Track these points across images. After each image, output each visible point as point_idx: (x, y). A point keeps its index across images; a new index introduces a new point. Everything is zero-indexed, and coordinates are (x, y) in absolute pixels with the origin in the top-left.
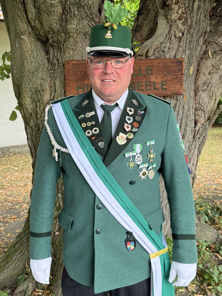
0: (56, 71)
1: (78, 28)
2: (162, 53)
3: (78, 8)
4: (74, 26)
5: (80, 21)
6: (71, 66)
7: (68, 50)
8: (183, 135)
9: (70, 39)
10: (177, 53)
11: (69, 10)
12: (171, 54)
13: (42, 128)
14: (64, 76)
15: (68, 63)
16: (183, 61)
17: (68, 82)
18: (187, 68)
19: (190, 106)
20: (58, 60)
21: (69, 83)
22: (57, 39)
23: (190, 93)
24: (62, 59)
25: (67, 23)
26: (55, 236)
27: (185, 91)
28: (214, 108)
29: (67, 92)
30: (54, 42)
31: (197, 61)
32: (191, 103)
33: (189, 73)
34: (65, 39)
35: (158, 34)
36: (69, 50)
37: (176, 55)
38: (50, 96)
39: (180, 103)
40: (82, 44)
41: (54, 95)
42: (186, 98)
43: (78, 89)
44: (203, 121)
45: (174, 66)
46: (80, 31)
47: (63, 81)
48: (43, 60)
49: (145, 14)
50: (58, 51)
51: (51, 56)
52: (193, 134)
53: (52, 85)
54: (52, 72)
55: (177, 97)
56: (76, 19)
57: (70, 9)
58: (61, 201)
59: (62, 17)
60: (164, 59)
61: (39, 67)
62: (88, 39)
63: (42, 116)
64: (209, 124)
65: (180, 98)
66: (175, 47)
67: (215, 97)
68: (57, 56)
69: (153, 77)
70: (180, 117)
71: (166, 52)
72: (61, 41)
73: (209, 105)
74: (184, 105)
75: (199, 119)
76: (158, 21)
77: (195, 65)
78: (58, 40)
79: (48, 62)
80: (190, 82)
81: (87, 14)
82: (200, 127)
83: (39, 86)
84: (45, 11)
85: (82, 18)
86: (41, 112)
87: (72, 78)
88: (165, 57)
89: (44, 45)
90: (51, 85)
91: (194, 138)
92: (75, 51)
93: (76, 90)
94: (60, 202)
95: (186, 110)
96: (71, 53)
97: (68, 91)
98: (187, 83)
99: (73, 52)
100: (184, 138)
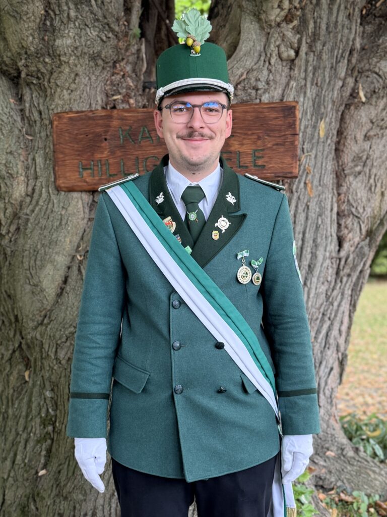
0: (38, 135)
1: (78, 44)
2: (253, 92)
3: (76, 5)
4: (69, 42)
5: (81, 30)
6: (66, 124)
7: (59, 90)
8: (309, 266)
9: (62, 68)
10: (285, 93)
11: (57, 8)
12: (272, 95)
13: (11, 256)
14: (54, 145)
15: (60, 117)
16: (294, 107)
17: (61, 156)
18: (311, 125)
19: (323, 205)
20: (41, 114)
21: (63, 159)
22: (35, 69)
23: (322, 178)
24: (49, 111)
25: (55, 34)
26: (39, 479)
27: (307, 173)
28: (381, 211)
29: (59, 177)
30: (32, 76)
31: (337, 111)
32: (325, 199)
33: (316, 134)
34: (53, 69)
35: (242, 53)
36: (62, 91)
37: (283, 96)
38: (27, 187)
39: (299, 198)
40: (90, 79)
41: (33, 184)
42: (312, 188)
43: (81, 170)
44: (357, 239)
45: (277, 118)
46: (82, 51)
47: (52, 155)
48: (11, 114)
49: (221, 15)
50: (41, 94)
51: (27, 105)
52: (335, 266)
53: (30, 164)
54: (30, 138)
55: (290, 184)
56: (72, 25)
57: (59, 6)
58: (51, 405)
59: (44, 24)
60: (256, 104)
61: (3, 128)
62: (100, 68)
63: (11, 230)
64: (369, 245)
65: (297, 188)
66: (280, 80)
67: (382, 187)
68: (39, 104)
69: (235, 142)
70: (299, 228)
71: (262, 90)
72: (44, 73)
73: (369, 205)
74: (309, 201)
75: (348, 234)
76: (242, 25)
77: (331, 119)
78: (39, 71)
79: (23, 119)
80: (320, 154)
81: (95, 15)
82: (349, 251)
83: (3, 168)
84: (8, 13)
85: (86, 25)
86: (9, 221)
87: (68, 147)
88: (260, 100)
89: (14, 83)
90: (28, 164)
91: (337, 273)
92: (73, 93)
93: (77, 174)
94: (49, 407)
95: (315, 213)
96: (66, 97)
97: (61, 176)
98: (313, 156)
99: (70, 94)
100: (311, 272)
